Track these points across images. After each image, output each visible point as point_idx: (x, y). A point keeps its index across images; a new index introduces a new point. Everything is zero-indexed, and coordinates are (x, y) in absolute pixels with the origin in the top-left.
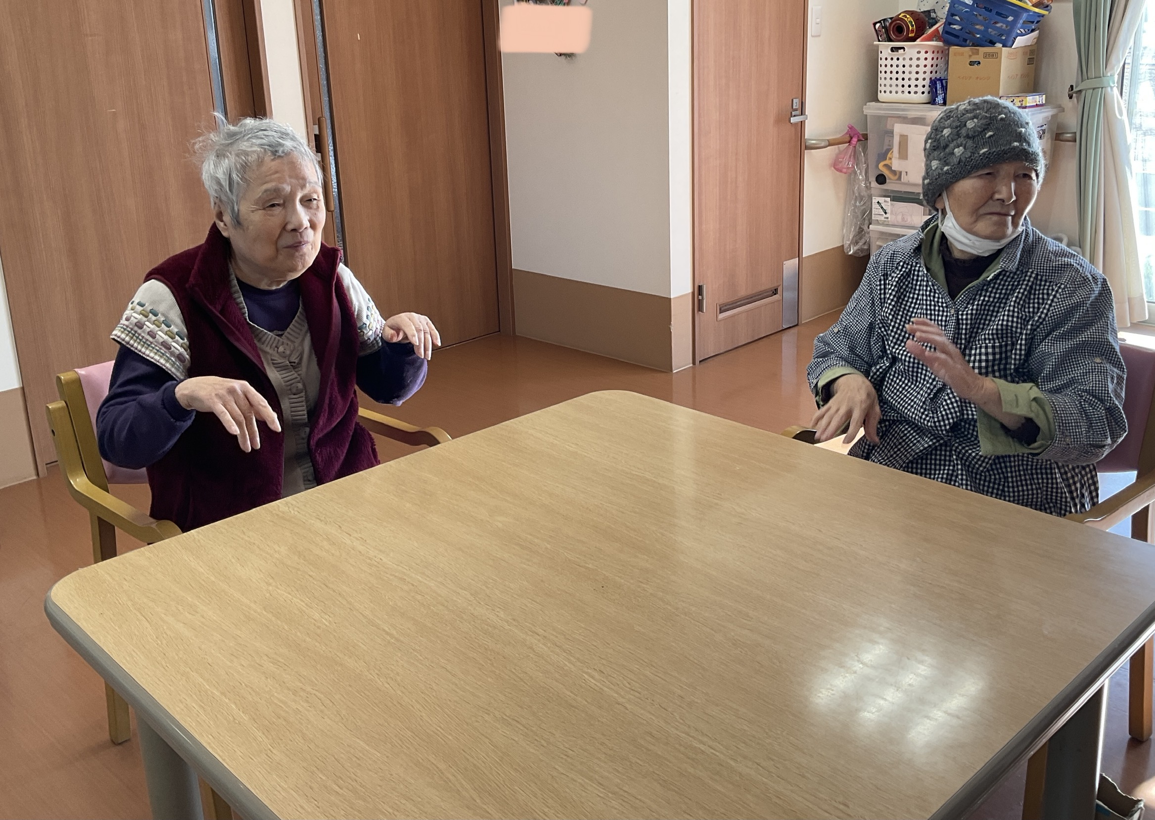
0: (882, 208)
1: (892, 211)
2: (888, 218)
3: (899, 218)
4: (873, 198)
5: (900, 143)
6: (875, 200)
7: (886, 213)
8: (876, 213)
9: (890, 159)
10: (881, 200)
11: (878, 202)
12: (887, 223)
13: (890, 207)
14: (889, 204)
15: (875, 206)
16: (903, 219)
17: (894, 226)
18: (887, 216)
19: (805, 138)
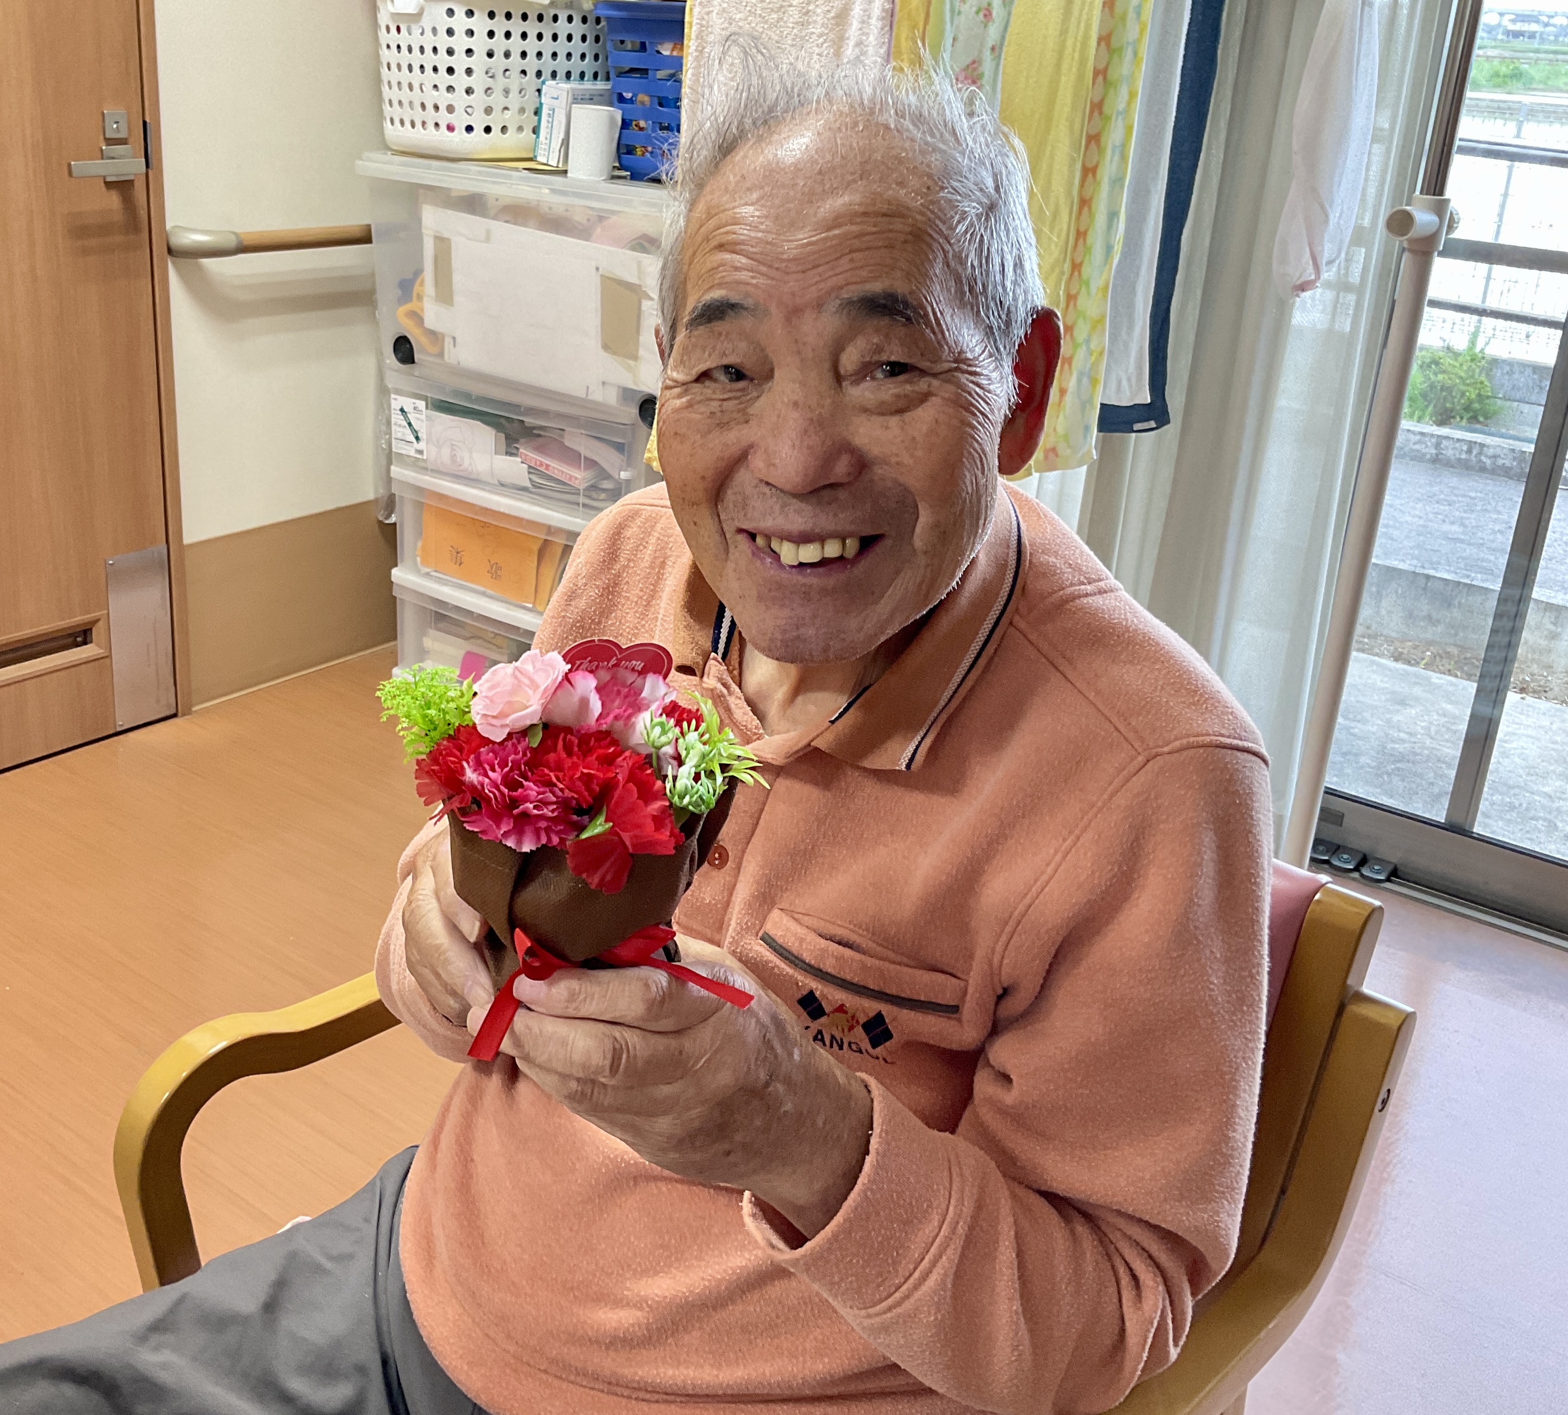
0: (410, 424)
1: (429, 434)
2: (420, 452)
3: (446, 452)
4: (393, 396)
5: (436, 258)
6: (397, 402)
7: (417, 438)
8: (399, 436)
9: (420, 298)
10: (408, 403)
11: (402, 410)
12: (423, 464)
13: (424, 425)
14: (423, 417)
15: (397, 418)
16: (453, 457)
17: (437, 472)
18: (422, 445)
19: (169, 225)
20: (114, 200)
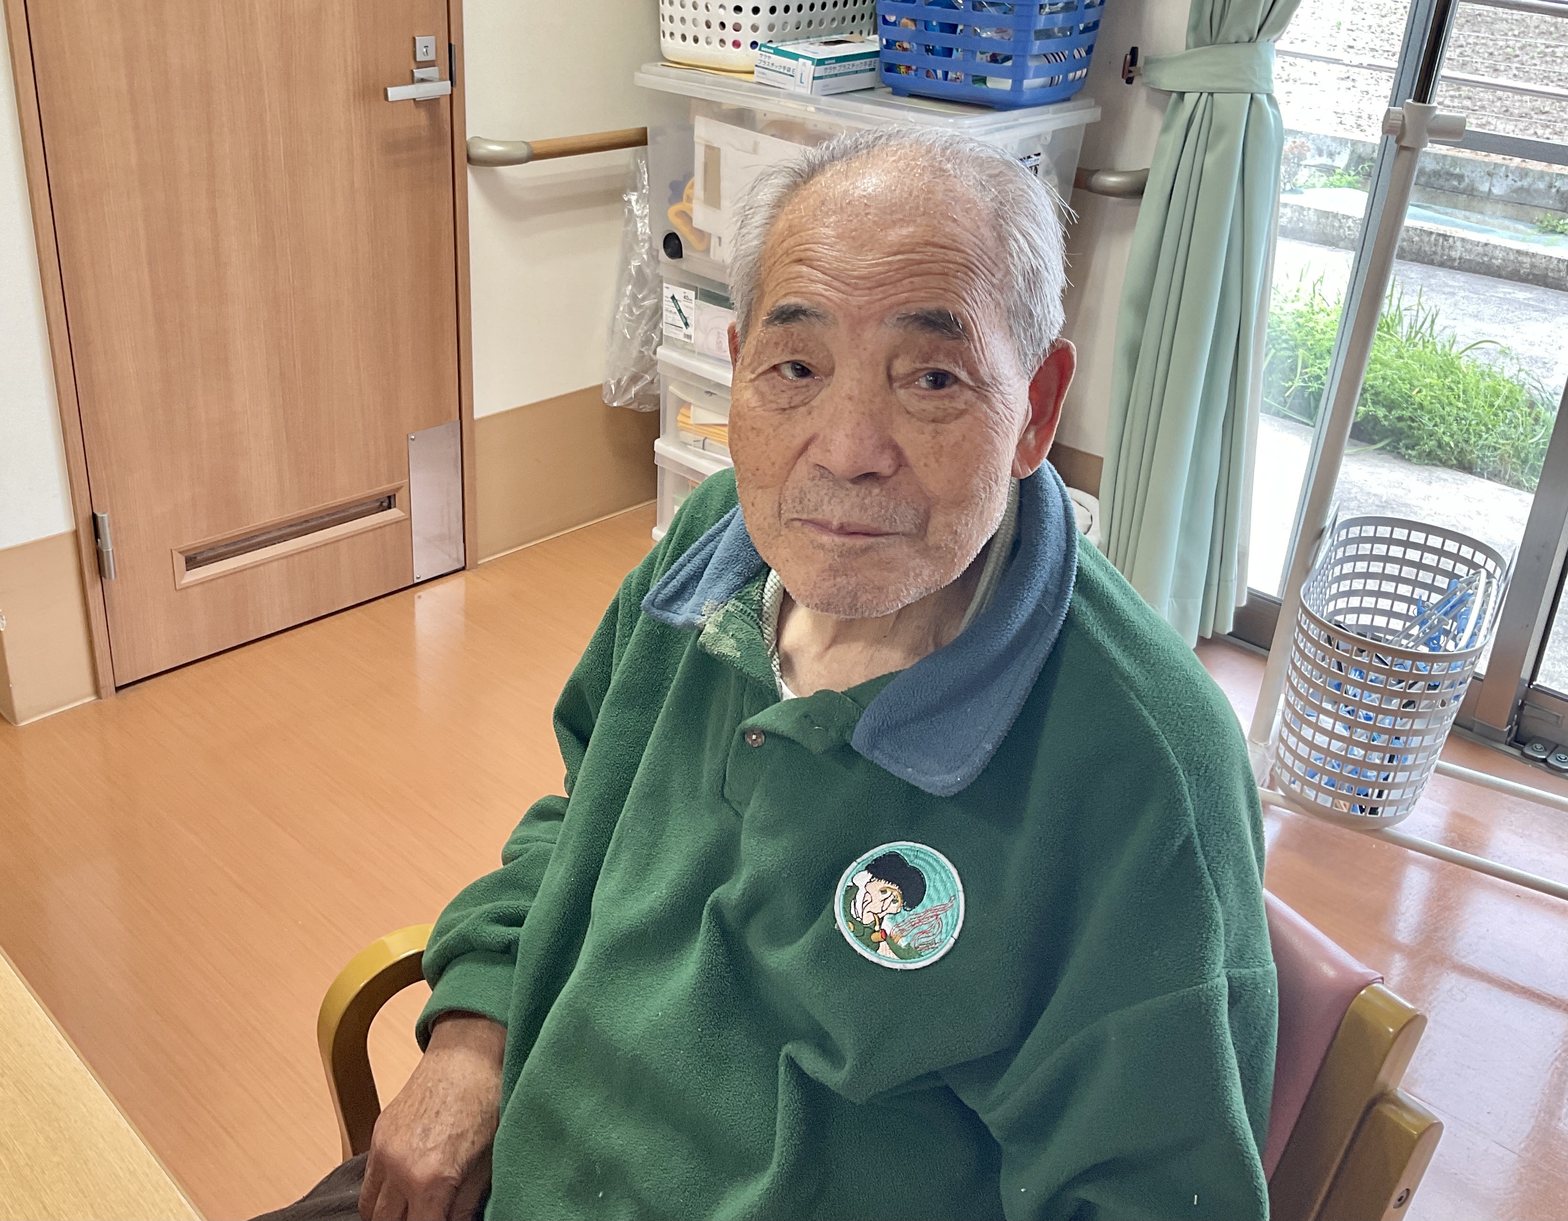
1: (697, 322)
2: (689, 337)
3: (713, 340)
4: (665, 285)
5: (706, 165)
6: (669, 290)
7: (686, 324)
8: (670, 321)
9: (689, 200)
10: (679, 292)
11: (673, 298)
12: (689, 347)
13: (693, 313)
14: (693, 305)
15: (667, 304)
16: (719, 343)
17: (700, 357)
18: (690, 331)
19: (469, 137)
20: (422, 118)
